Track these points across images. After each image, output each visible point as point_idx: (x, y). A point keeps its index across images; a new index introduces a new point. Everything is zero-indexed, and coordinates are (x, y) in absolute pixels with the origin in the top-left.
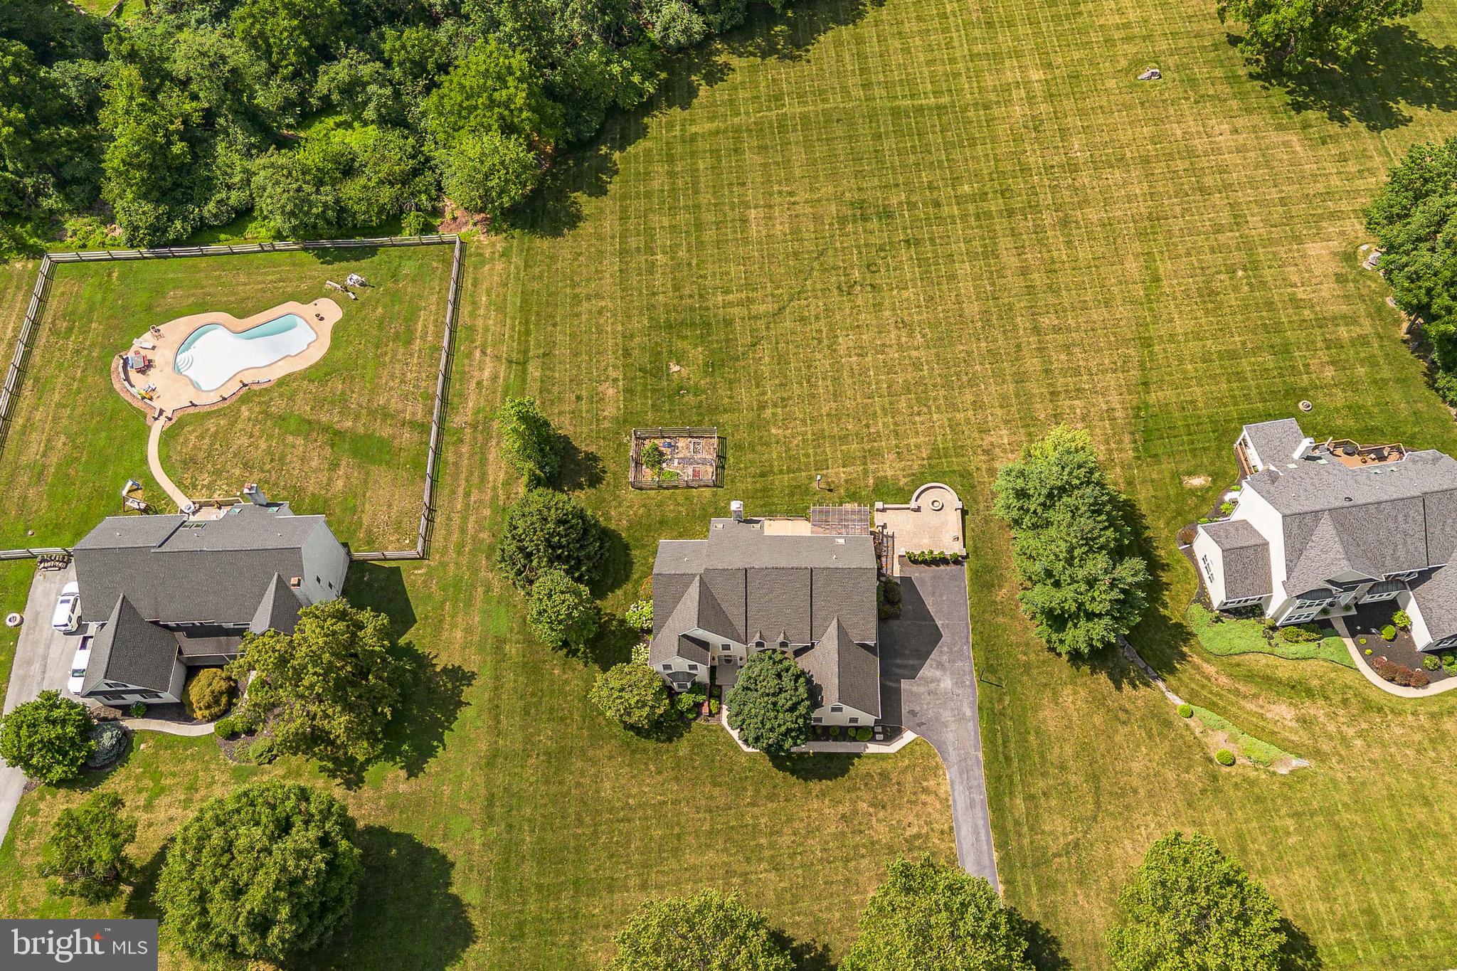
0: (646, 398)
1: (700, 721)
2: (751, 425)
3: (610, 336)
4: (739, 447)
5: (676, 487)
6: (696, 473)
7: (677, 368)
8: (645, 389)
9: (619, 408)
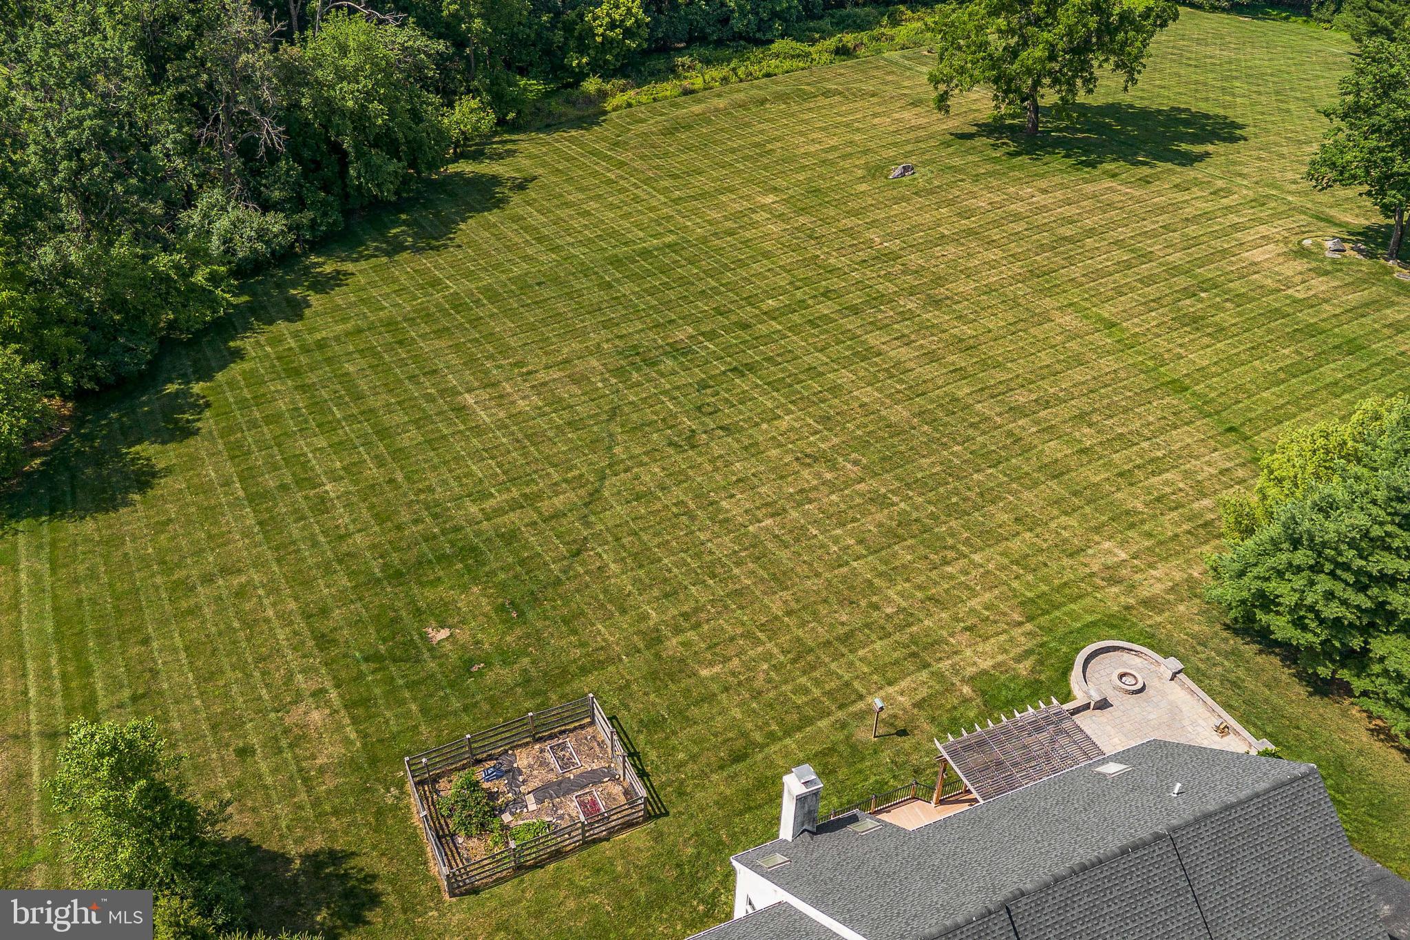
0: (402, 702)
2: (653, 676)
3: (276, 623)
4: (652, 724)
5: (558, 855)
6: (590, 808)
7: (444, 633)
8: (392, 694)
9: (347, 741)
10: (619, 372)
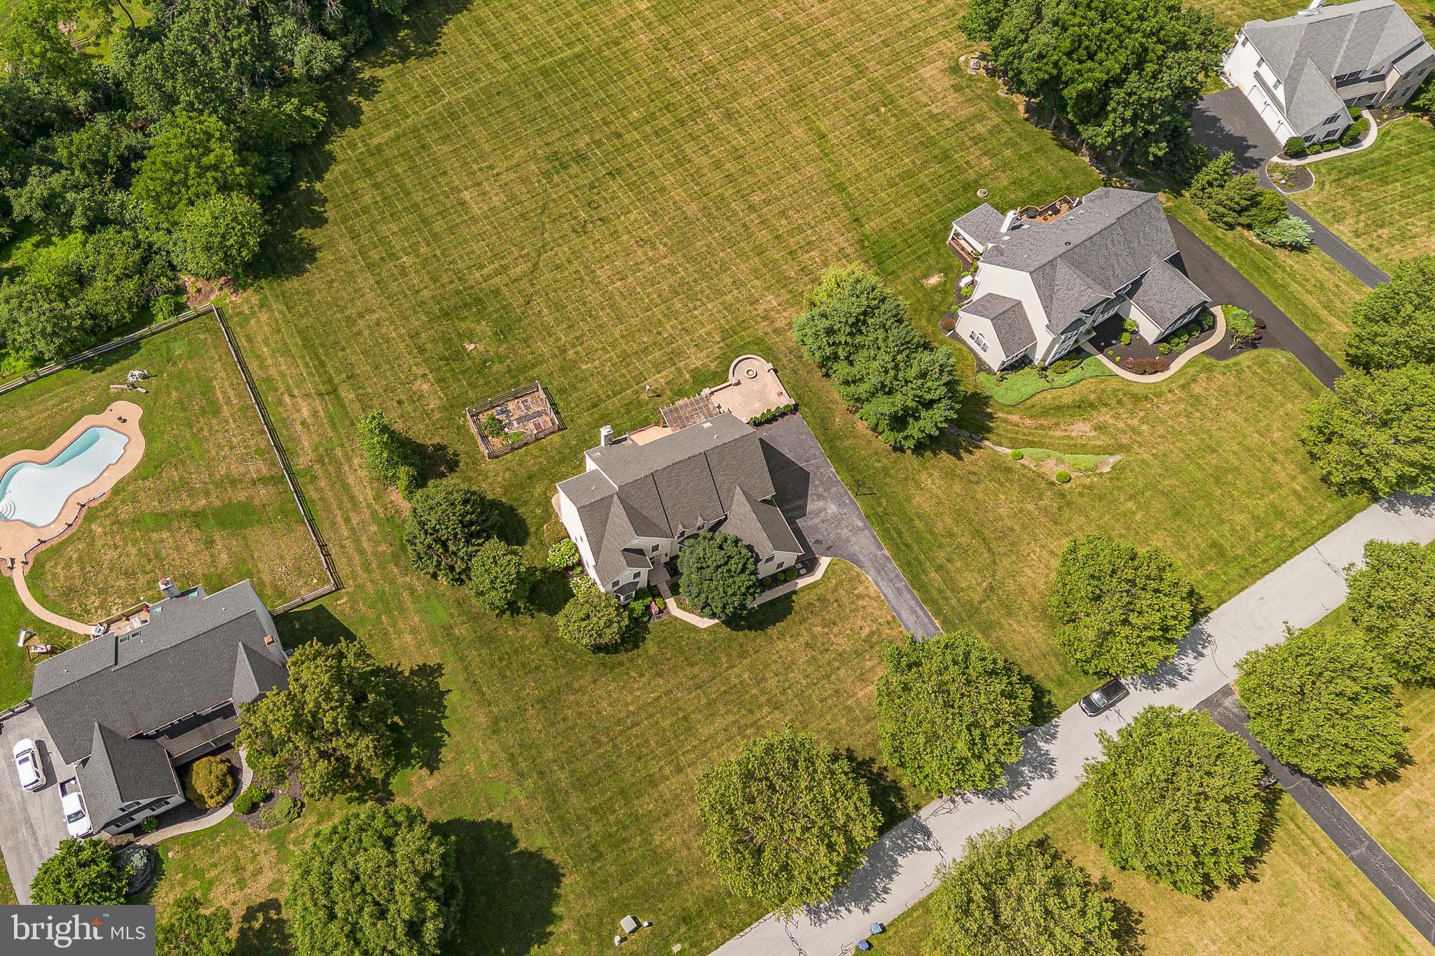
0: (459, 380)
1: (654, 620)
2: (562, 369)
3: (399, 341)
4: (562, 391)
5: (526, 444)
6: (538, 426)
7: (472, 346)
8: (454, 376)
9: (440, 398)
10: (547, 175)
